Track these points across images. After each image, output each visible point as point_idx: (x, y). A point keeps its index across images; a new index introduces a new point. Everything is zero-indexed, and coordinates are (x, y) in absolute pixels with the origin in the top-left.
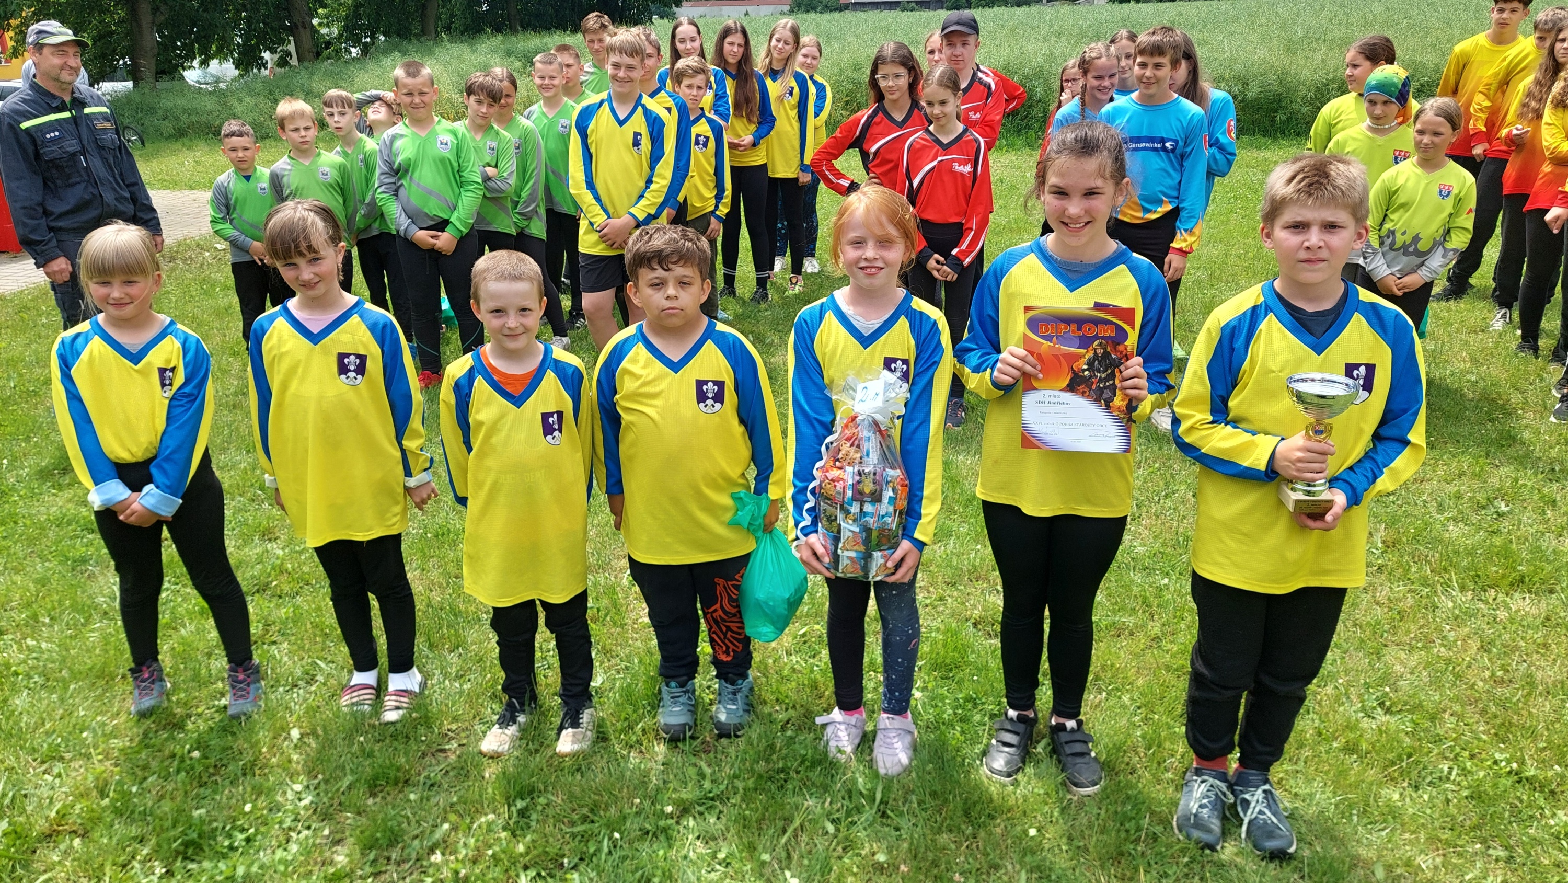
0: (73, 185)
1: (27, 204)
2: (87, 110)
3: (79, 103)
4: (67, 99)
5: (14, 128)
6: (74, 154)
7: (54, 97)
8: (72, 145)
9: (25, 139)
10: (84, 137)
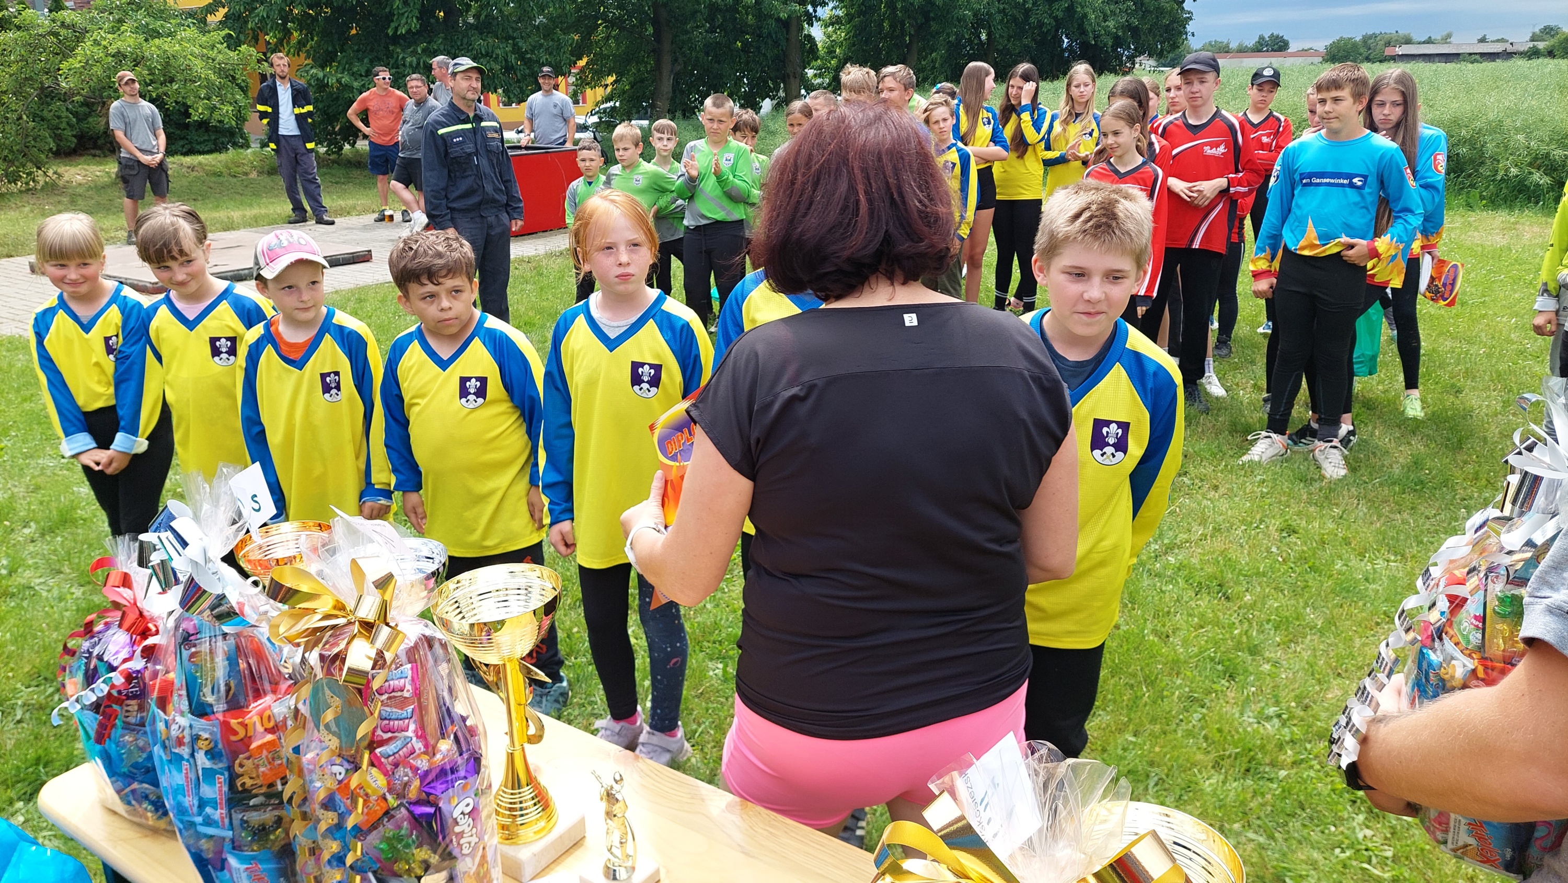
0: (467, 177)
1: (435, 188)
2: (483, 124)
3: (478, 118)
4: (471, 115)
5: (433, 133)
6: (470, 155)
7: (463, 112)
8: (470, 148)
9: (440, 142)
10: (479, 142)
